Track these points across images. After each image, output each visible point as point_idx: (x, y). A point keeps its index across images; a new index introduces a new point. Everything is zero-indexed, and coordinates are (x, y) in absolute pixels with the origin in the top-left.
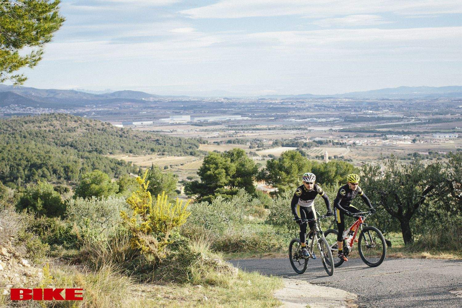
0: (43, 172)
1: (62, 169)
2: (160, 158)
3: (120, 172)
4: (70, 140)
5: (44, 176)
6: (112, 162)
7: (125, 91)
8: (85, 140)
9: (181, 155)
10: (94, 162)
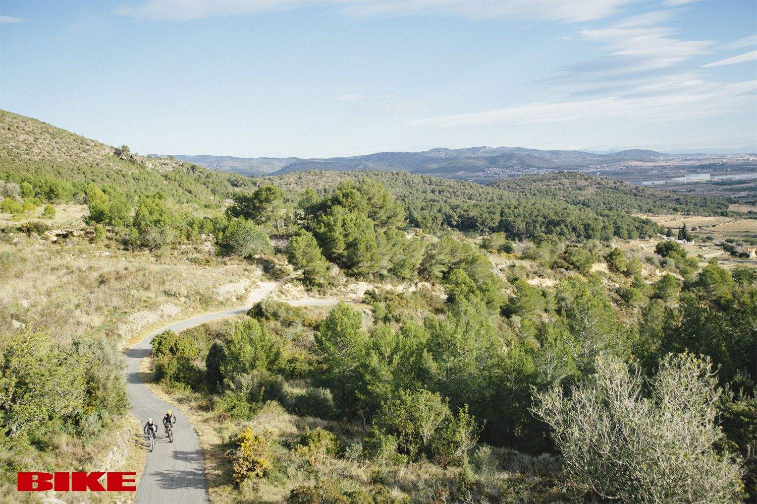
0: (561, 229)
1: (582, 227)
2: (685, 218)
3: (646, 231)
4: (582, 198)
5: (562, 234)
6: (635, 221)
7: (631, 150)
8: (598, 198)
9: (710, 216)
10: (615, 220)
